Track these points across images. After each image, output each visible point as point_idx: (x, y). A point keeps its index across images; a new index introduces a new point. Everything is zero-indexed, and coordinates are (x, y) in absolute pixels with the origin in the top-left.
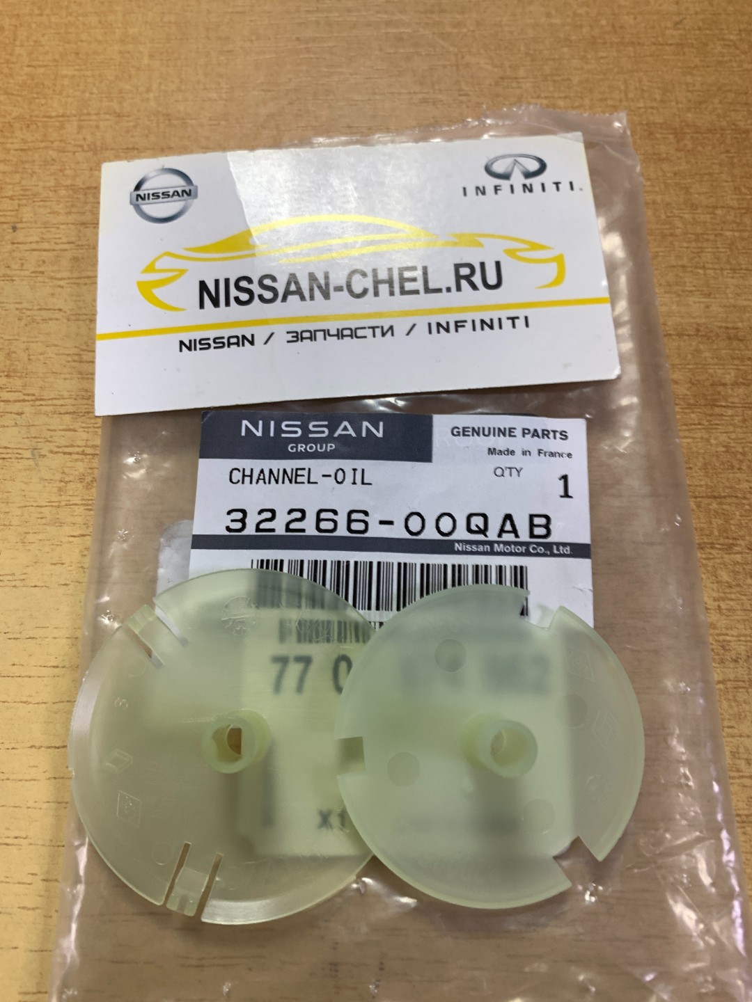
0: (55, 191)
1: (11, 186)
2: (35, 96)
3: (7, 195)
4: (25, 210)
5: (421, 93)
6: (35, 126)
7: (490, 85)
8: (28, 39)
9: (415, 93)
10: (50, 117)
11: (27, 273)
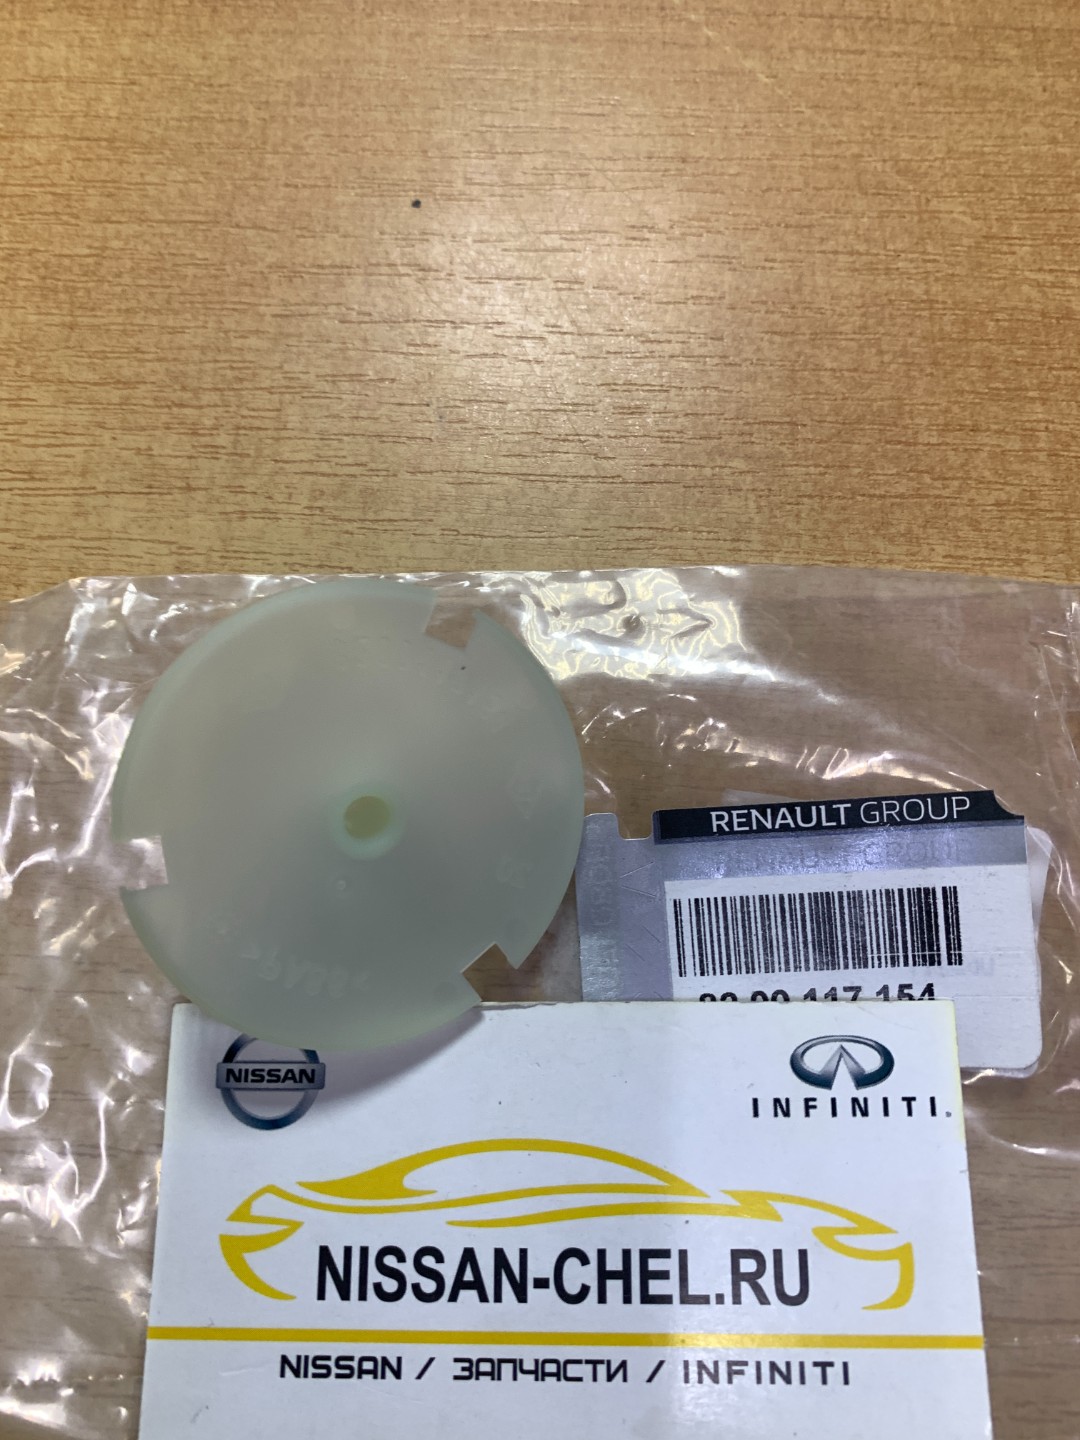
0: (333, 382)
1: (267, 373)
2: (298, 232)
3: (263, 386)
4: (291, 409)
5: (867, 253)
6: (299, 280)
7: (969, 247)
8: (284, 141)
9: (859, 254)
10: (321, 267)
11: (297, 509)
